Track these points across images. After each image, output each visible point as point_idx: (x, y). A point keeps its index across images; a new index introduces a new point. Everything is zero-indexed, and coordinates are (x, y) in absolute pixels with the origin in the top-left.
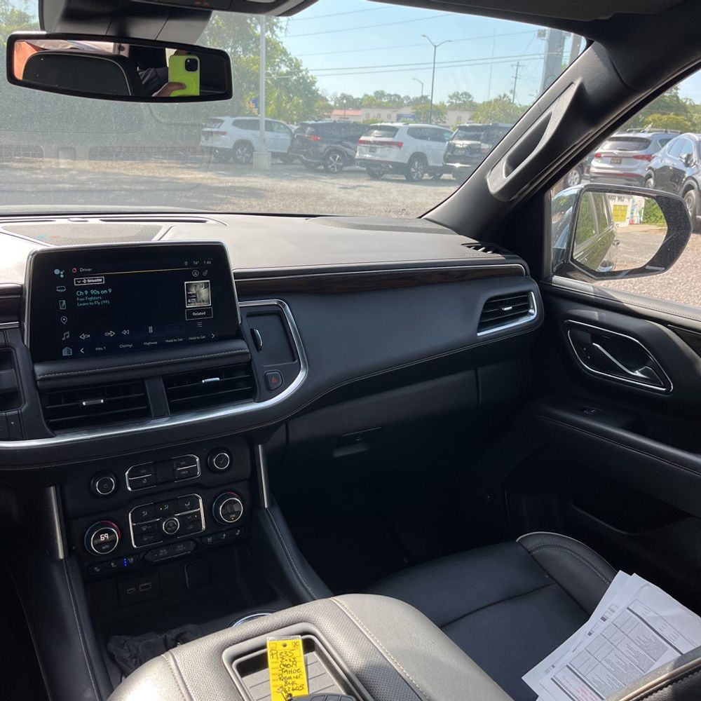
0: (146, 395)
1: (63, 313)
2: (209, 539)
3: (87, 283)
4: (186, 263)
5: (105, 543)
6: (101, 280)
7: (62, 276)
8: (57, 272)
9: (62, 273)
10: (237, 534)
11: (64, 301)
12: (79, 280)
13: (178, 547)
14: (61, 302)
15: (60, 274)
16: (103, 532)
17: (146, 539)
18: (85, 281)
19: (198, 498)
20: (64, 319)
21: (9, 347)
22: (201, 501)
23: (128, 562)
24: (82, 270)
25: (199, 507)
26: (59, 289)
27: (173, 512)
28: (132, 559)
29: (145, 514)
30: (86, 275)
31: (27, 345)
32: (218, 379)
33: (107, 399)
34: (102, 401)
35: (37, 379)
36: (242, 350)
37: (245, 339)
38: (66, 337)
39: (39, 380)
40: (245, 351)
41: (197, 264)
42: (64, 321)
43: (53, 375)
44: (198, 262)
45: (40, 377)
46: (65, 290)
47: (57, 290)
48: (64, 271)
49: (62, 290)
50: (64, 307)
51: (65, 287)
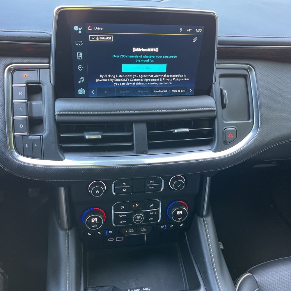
0: (133, 134)
1: (80, 62)
2: (162, 227)
3: (99, 40)
4: (181, 30)
5: (94, 224)
6: (110, 38)
7: (80, 32)
8: (76, 28)
9: (80, 29)
10: (181, 226)
11: (81, 53)
12: (93, 37)
13: (141, 228)
14: (79, 54)
16: (94, 217)
17: (121, 222)
18: (97, 38)
19: (159, 203)
20: (80, 67)
21: (40, 83)
22: (160, 204)
23: (108, 232)
24: (96, 28)
25: (159, 208)
26: (77, 43)
27: (141, 209)
28: (111, 231)
29: (123, 207)
30: (99, 33)
31: (53, 84)
32: (187, 130)
33: (104, 134)
34: (100, 137)
35: (56, 114)
36: (210, 108)
37: (215, 97)
38: (81, 81)
39: (57, 115)
40: (213, 109)
41: (190, 31)
42: (80, 69)
43: (67, 113)
44: (191, 29)
45: (58, 113)
46: (82, 44)
47: (76, 44)
48: (81, 28)
49: (80, 44)
50: (81, 58)
51: (82, 41)
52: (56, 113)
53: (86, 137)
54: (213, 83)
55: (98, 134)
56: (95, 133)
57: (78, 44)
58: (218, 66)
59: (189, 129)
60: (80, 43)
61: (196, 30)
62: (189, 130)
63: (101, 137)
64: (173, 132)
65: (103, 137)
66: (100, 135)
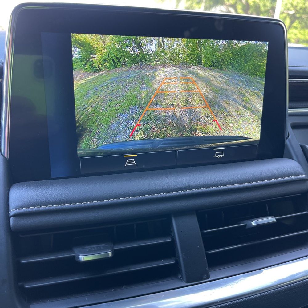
0: (174, 241)
31: (6, 156)
32: (272, 219)
33: (117, 247)
34: (110, 254)
35: (11, 214)
37: (295, 159)
39: (14, 216)
40: (300, 177)
43: (37, 208)
45: (16, 210)
52: (12, 212)
53: (79, 258)
54: (286, 137)
55: (106, 249)
56: (97, 247)
58: (290, 111)
59: (275, 217)
62: (276, 219)
63: (112, 253)
64: (247, 227)
65: (115, 252)
66: (110, 251)
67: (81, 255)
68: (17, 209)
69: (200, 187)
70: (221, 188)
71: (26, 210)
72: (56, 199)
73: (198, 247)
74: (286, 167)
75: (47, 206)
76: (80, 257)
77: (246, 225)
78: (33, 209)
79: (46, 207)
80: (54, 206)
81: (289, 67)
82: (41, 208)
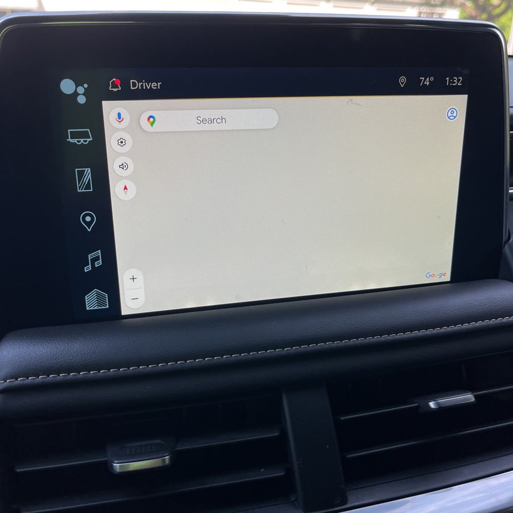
0: (284, 434)
7: (82, 100)
9: (81, 90)
11: (88, 171)
14: (81, 174)
15: (76, 94)
20: (88, 219)
26: (74, 135)
32: (467, 398)
34: (167, 460)
36: (496, 319)
38: (93, 265)
41: (428, 83)
42: (89, 224)
43: (41, 379)
44: (432, 79)
45: (6, 383)
46: (91, 139)
47: (70, 140)
48: (86, 86)
49: (82, 140)
50: (88, 187)
51: (89, 130)
53: (112, 466)
54: (504, 240)
55: (160, 450)
57: (75, 141)
59: (473, 392)
60: (85, 135)
61: (448, 78)
62: (476, 397)
63: (171, 459)
66: (167, 454)
67: (116, 462)
68: (8, 381)
69: (333, 339)
70: (373, 340)
71: (22, 382)
72: (74, 363)
73: (328, 446)
74: (499, 299)
75: (59, 375)
76: (115, 464)
77: (418, 407)
78: (35, 380)
79: (58, 377)
80: (71, 374)
81: (510, 109)
82: (48, 378)
